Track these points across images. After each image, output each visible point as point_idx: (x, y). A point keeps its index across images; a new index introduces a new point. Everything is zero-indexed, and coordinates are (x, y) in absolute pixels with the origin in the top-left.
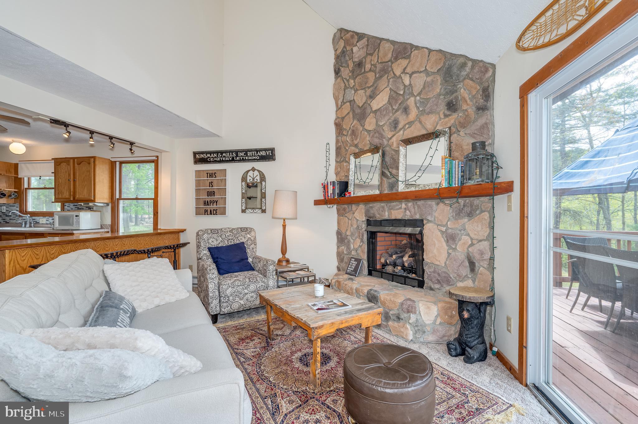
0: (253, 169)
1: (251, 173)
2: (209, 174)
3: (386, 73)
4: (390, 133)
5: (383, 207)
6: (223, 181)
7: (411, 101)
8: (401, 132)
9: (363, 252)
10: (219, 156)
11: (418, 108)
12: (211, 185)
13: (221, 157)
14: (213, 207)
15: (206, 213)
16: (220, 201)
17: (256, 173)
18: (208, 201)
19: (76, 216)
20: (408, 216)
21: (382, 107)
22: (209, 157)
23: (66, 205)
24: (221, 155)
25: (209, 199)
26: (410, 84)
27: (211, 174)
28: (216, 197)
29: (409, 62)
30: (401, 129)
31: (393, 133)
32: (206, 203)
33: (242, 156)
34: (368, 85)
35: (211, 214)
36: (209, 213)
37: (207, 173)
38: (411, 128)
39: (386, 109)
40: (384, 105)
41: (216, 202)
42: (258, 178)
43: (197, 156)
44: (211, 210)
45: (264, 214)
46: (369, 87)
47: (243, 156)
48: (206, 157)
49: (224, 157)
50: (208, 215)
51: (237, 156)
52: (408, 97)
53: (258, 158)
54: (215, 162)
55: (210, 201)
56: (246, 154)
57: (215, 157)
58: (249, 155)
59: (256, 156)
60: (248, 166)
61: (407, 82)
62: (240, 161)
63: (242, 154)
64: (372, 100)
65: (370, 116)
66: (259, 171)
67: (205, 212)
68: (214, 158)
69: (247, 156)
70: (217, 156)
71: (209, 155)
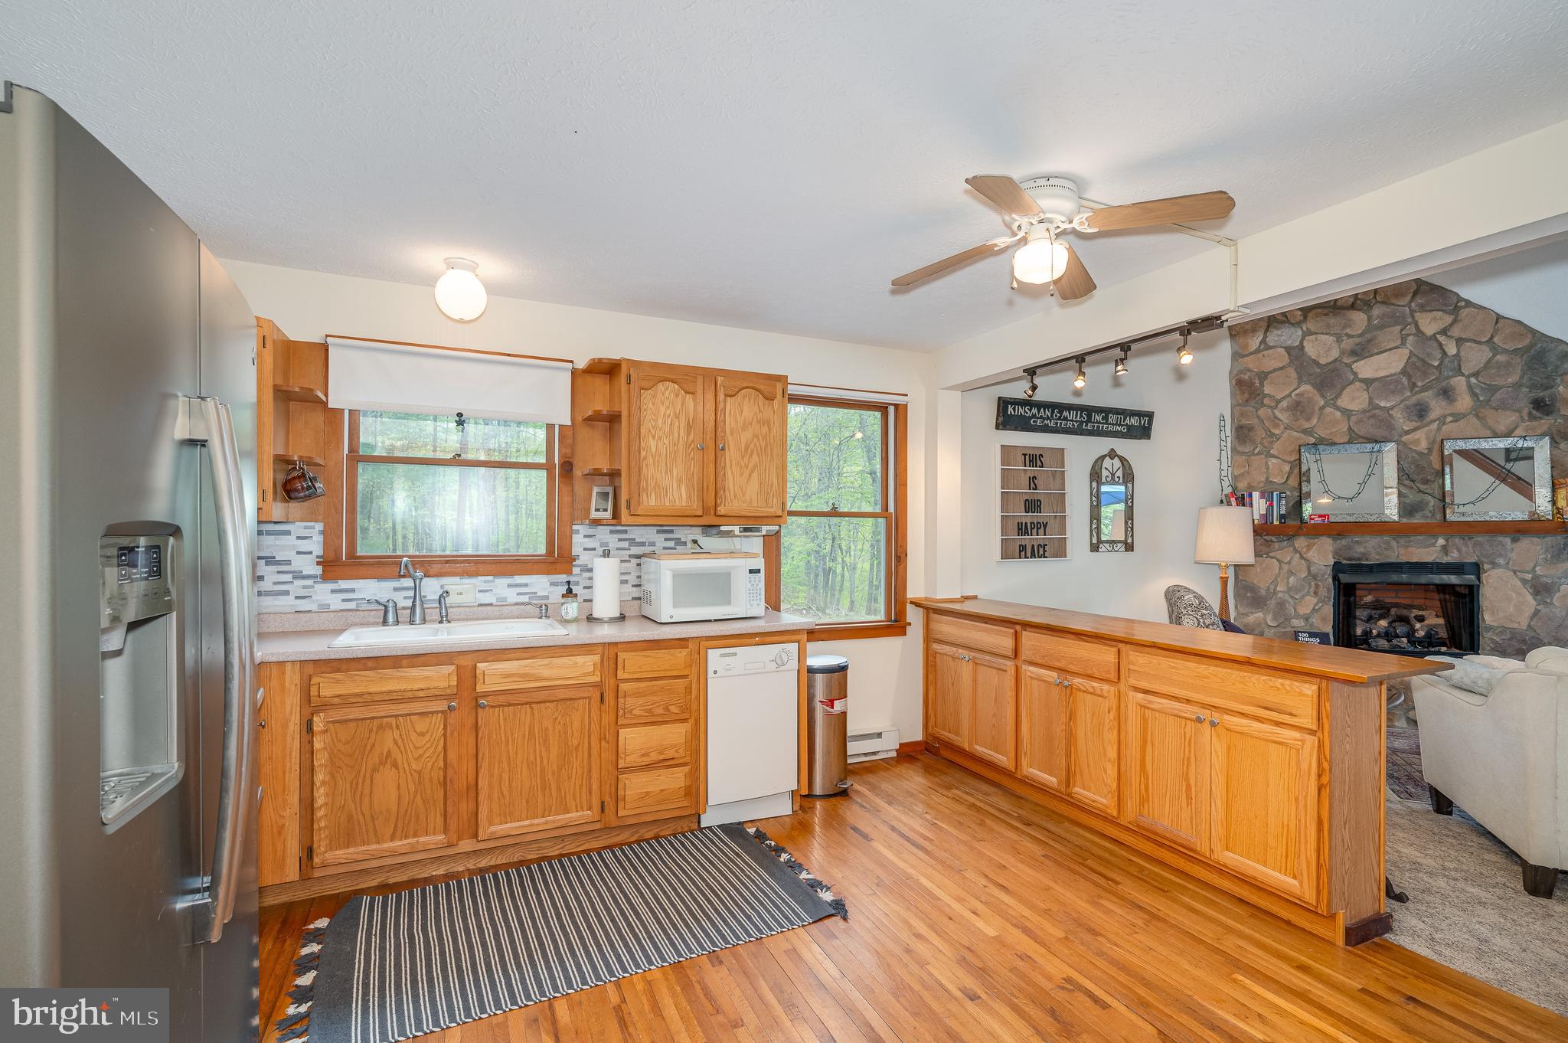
0: (1112, 454)
1: (1107, 462)
2: (1027, 457)
3: (1397, 323)
4: (1408, 423)
5: (1388, 543)
6: (1058, 475)
7: (1459, 382)
8: (1435, 425)
9: (1324, 619)
10: (1056, 416)
11: (1474, 395)
12: (1032, 485)
13: (1059, 419)
14: (1037, 538)
15: (1023, 553)
16: (1053, 525)
17: (1117, 462)
18: (1026, 523)
19: (751, 571)
20: (1453, 557)
21: (1388, 376)
22: (1034, 416)
23: (577, 532)
24: (1058, 415)
25: (1028, 518)
26: (1457, 355)
27: (1034, 458)
28: (1045, 514)
29: (1455, 321)
30: (1435, 421)
31: (1414, 424)
32: (1023, 529)
33: (1097, 422)
34: (1348, 331)
35: (1033, 555)
36: (1029, 555)
37: (1025, 455)
38: (1458, 424)
39: (1398, 382)
40: (1391, 375)
41: (1045, 526)
42: (1120, 473)
43: (1010, 409)
44: (1033, 546)
45: (1129, 553)
46: (1349, 336)
47: (1100, 423)
48: (1029, 414)
49: (1065, 419)
50: (1026, 557)
51: (1089, 420)
52: (1451, 373)
53: (1124, 429)
54: (1045, 429)
55: (1031, 523)
56: (1106, 418)
57: (1048, 418)
58: (1110, 420)
59: (1123, 425)
60: (1103, 445)
61: (1452, 350)
62: (1091, 433)
63: (1098, 417)
64: (1356, 358)
65: (1352, 386)
66: (1122, 460)
67: (1020, 551)
68: (1044, 419)
69: (1107, 423)
70: (1052, 416)
71: (1034, 411)
